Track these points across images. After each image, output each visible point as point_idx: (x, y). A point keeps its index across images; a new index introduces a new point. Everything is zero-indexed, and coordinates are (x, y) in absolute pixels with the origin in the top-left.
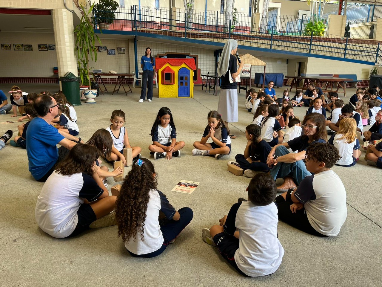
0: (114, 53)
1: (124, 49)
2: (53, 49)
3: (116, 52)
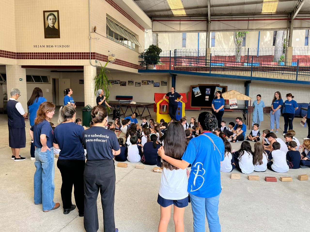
0: (158, 85)
1: (166, 82)
2: (117, 83)
3: (160, 84)
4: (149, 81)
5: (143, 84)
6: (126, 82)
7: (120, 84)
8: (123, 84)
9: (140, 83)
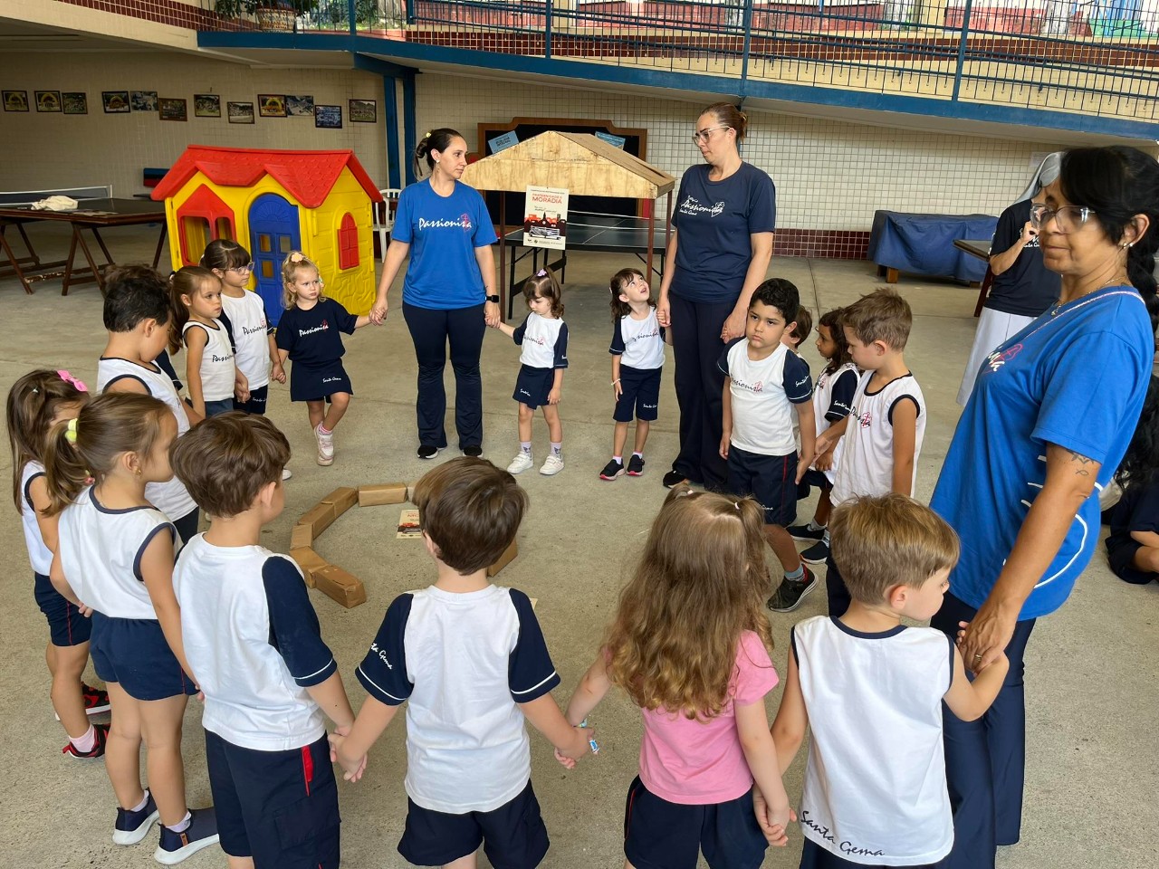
0: (337, 117)
1: (373, 103)
2: (144, 108)
3: (345, 116)
4: (293, 98)
5: (264, 112)
6: (184, 101)
7: (157, 109)
8: (175, 111)
9: (252, 108)
